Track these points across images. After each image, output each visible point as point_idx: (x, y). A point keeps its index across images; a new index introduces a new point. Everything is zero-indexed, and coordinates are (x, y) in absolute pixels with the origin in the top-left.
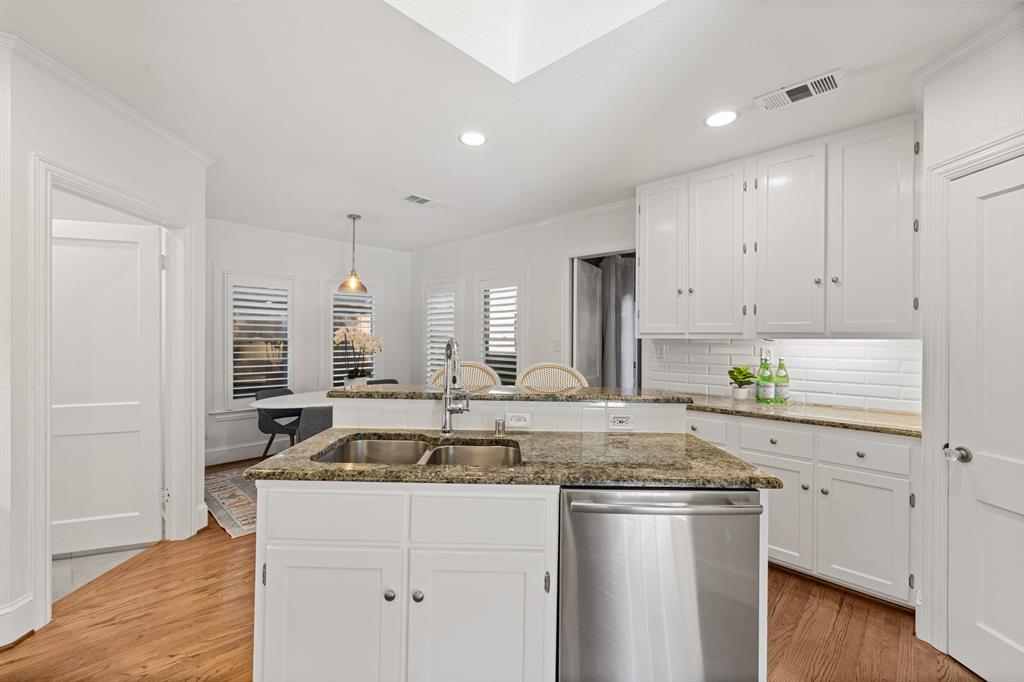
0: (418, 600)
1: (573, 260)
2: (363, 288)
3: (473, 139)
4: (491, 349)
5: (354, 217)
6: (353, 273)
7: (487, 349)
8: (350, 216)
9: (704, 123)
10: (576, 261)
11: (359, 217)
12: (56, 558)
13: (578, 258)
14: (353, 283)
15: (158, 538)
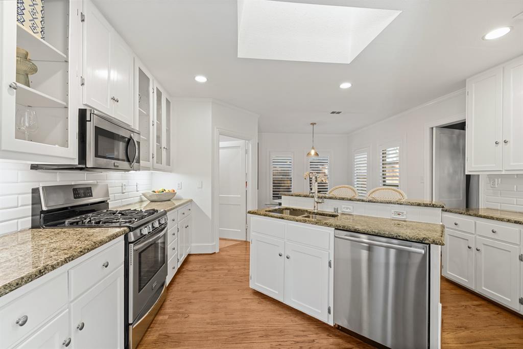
0: (288, 258)
1: (432, 128)
2: (317, 154)
3: (346, 85)
4: (387, 182)
5: (313, 124)
6: (313, 148)
7: (384, 181)
8: (311, 124)
9: (483, 38)
10: (434, 129)
11: (315, 124)
12: (220, 239)
13: (436, 127)
14: (313, 152)
15: (245, 240)
